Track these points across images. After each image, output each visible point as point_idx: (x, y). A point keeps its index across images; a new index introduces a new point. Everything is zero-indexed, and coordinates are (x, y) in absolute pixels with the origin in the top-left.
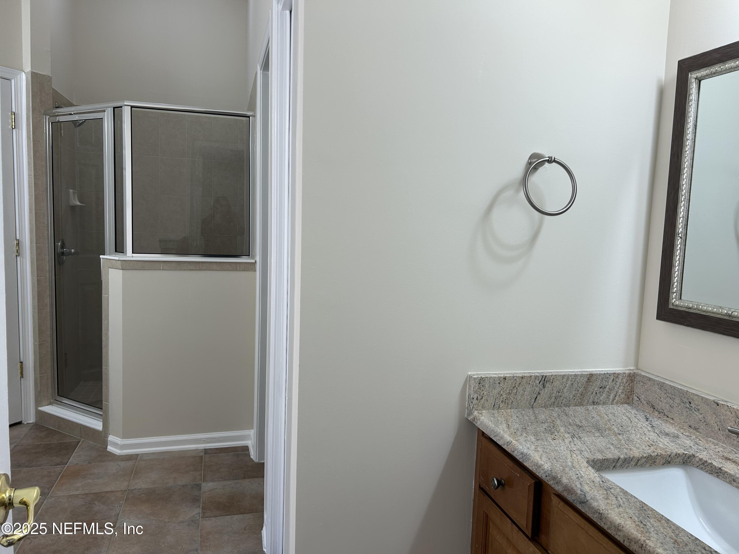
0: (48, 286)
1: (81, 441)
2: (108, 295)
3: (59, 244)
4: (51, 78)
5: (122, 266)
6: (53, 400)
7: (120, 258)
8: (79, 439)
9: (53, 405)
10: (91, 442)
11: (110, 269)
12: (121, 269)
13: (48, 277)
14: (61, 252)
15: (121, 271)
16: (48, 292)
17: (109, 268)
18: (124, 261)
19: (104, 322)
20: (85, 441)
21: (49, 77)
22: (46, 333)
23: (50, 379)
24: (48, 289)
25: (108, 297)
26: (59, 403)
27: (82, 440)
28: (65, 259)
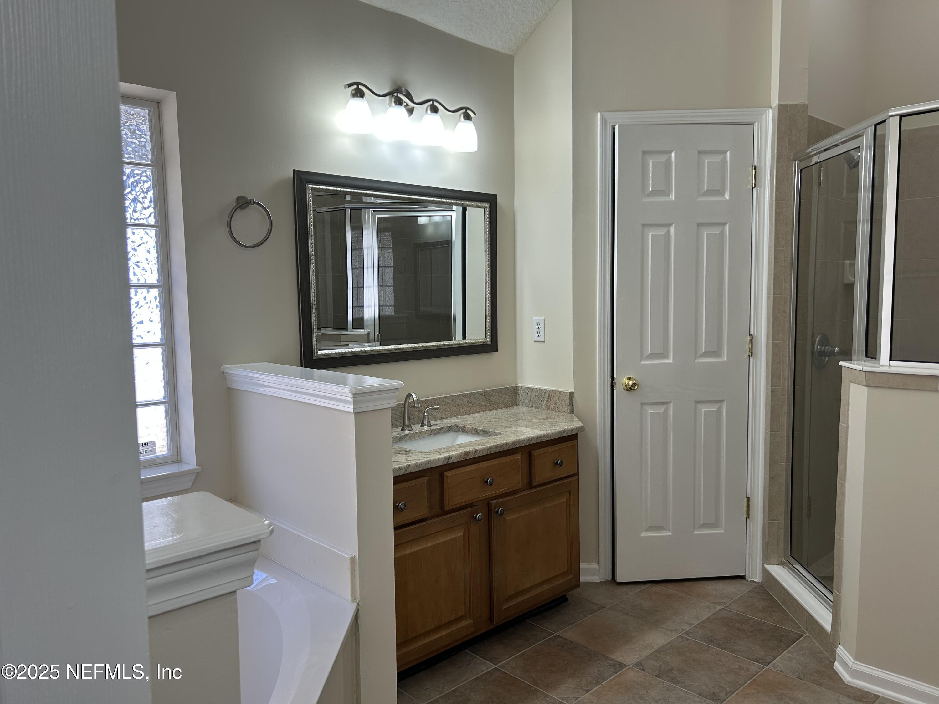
0: (786, 399)
1: (805, 635)
2: (848, 425)
3: (818, 339)
4: (807, 106)
5: (867, 381)
6: (785, 559)
7: (864, 368)
8: (803, 631)
9: (784, 567)
10: (817, 644)
11: (852, 385)
12: (866, 386)
13: (787, 387)
14: (818, 350)
15: (866, 388)
16: (786, 408)
17: (851, 382)
18: (870, 374)
19: (840, 467)
20: (809, 637)
21: (804, 105)
22: (780, 464)
23: (782, 530)
24: (786, 403)
25: (847, 428)
26: (790, 566)
27: (807, 634)
28: (827, 361)
